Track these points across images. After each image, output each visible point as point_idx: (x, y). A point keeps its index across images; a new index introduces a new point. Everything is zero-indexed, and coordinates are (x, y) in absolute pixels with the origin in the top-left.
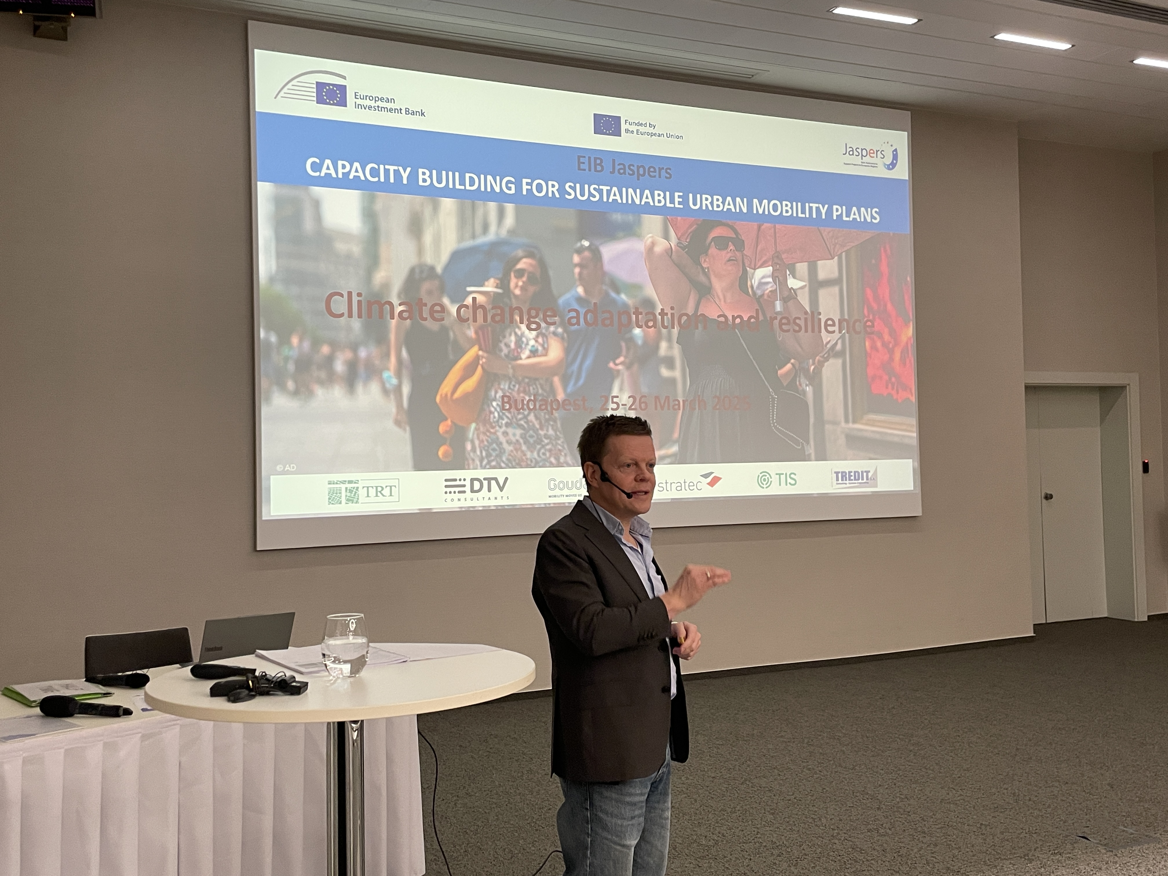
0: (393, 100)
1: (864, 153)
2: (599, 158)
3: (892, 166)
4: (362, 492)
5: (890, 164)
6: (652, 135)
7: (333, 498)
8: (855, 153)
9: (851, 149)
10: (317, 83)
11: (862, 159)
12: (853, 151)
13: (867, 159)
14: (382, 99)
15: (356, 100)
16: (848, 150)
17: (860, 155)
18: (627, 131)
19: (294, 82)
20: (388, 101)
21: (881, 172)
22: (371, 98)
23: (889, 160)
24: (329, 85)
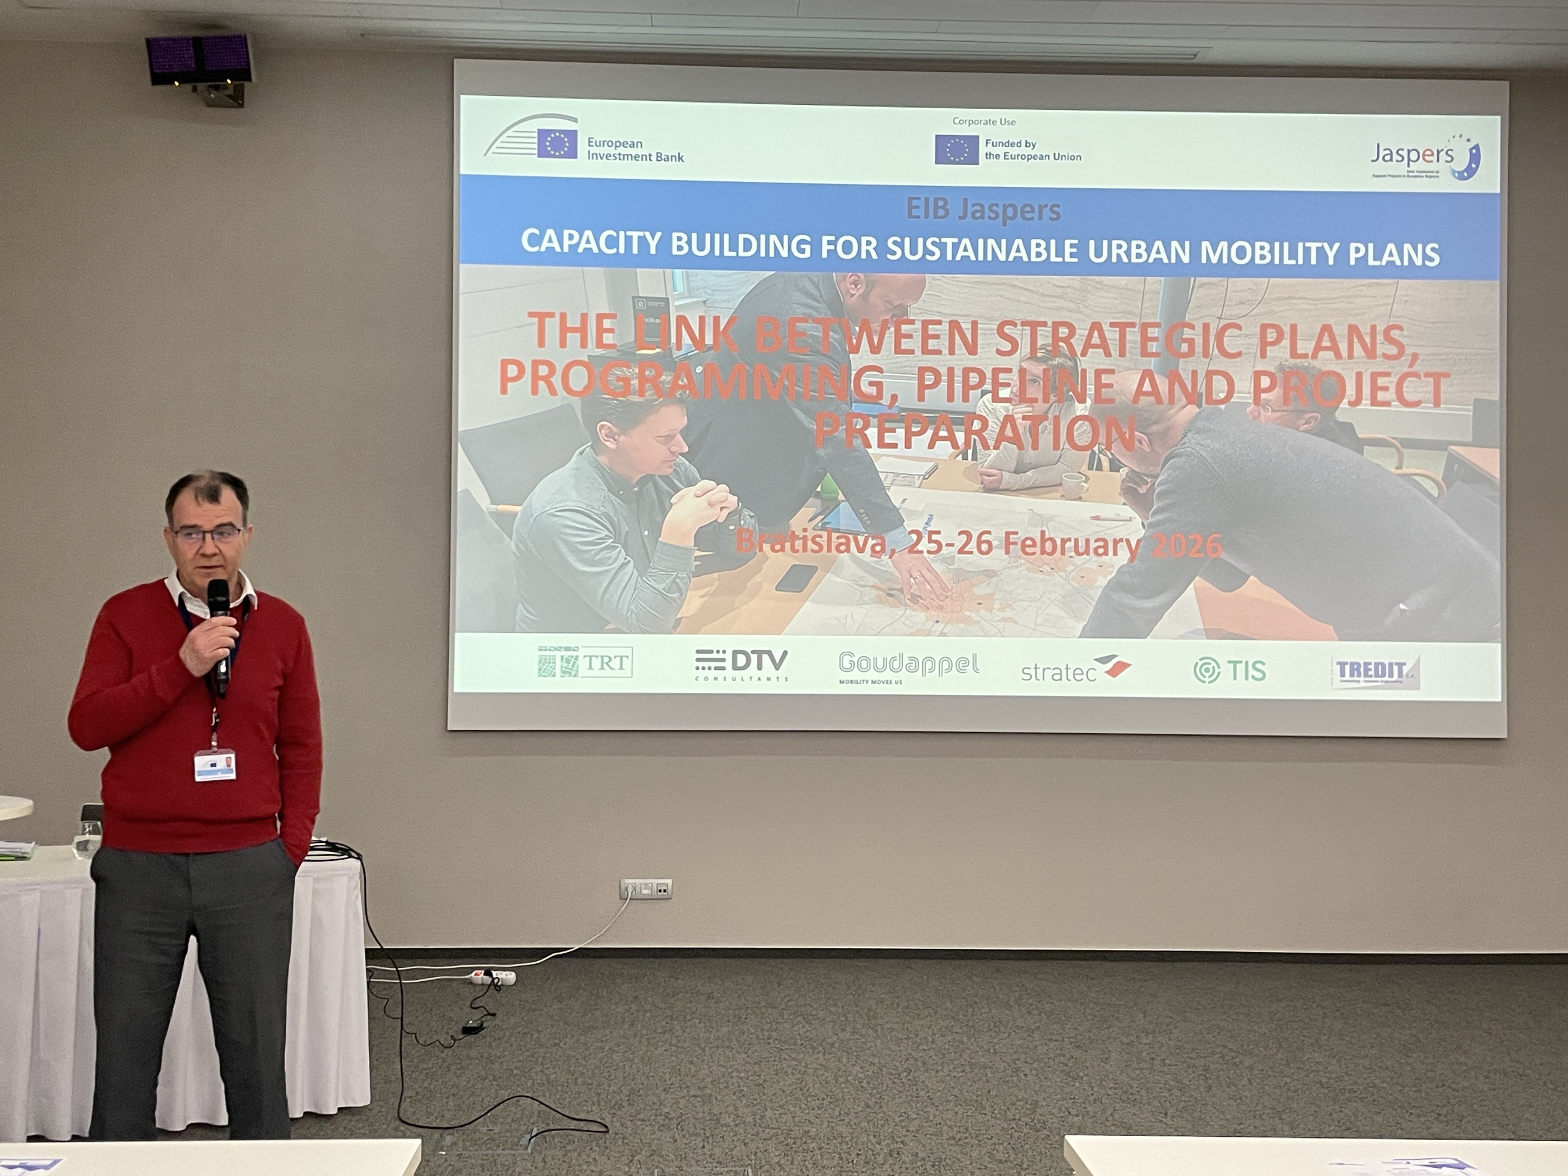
0: (639, 144)
1: (1414, 155)
2: (941, 199)
3: (1470, 172)
4: (583, 663)
5: (1466, 170)
6: (1029, 158)
7: (545, 668)
8: (1396, 157)
9: (1388, 152)
10: (539, 130)
11: (1409, 166)
12: (1391, 154)
13: (1421, 165)
14: (624, 144)
15: (590, 148)
16: (1383, 153)
17: (1406, 159)
18: (988, 155)
19: (510, 133)
20: (633, 145)
21: (1447, 185)
22: (610, 144)
23: (1462, 162)
24: (554, 131)
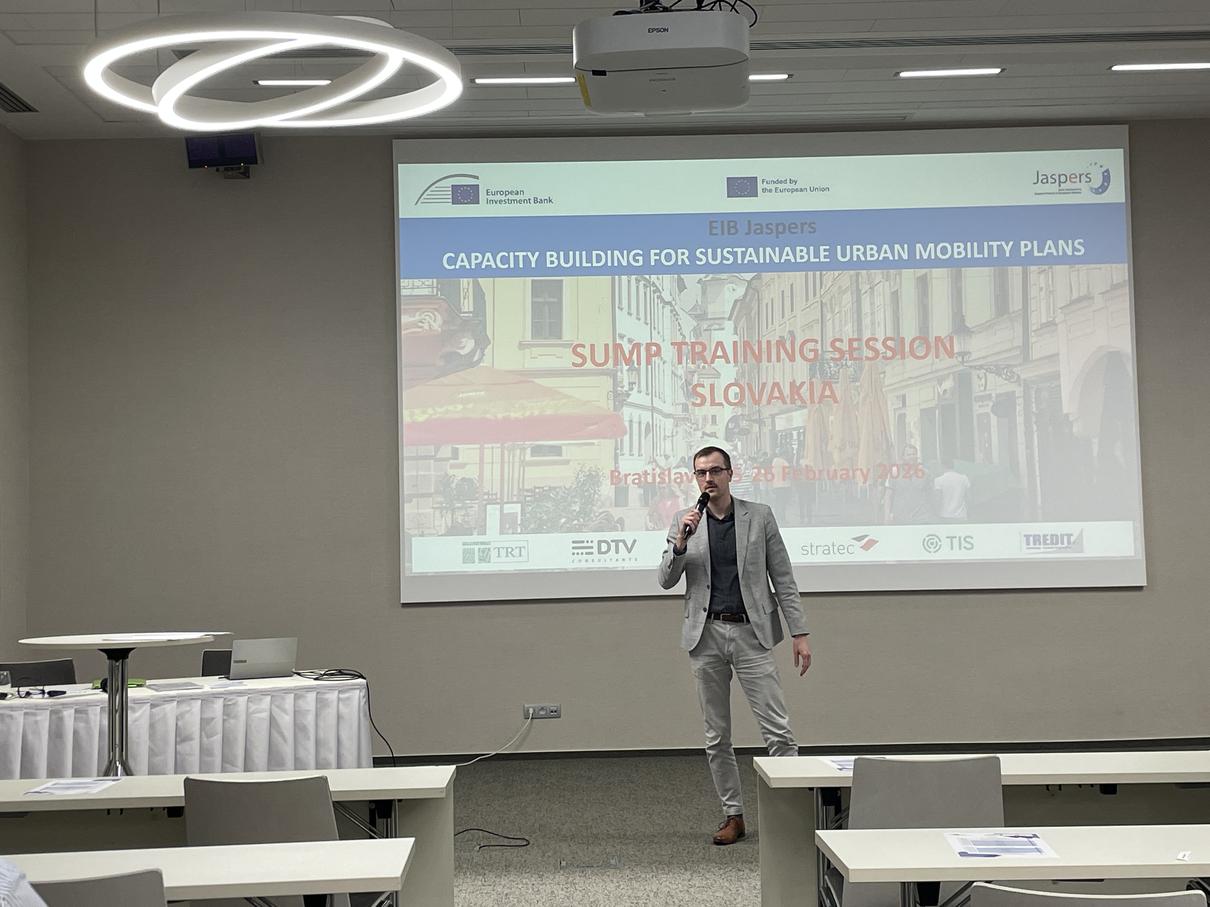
0: (522, 192)
1: (1063, 179)
2: (732, 221)
3: (1102, 189)
4: (493, 554)
5: (1100, 187)
6: (793, 191)
7: (468, 557)
8: (1050, 180)
9: (1045, 177)
10: (452, 185)
11: (1060, 186)
12: (1047, 178)
13: (1068, 185)
14: (511, 193)
15: (488, 196)
16: (1040, 178)
17: (1057, 181)
18: (764, 190)
19: (432, 188)
20: (517, 193)
21: (1087, 197)
22: (501, 193)
23: (1097, 181)
24: (463, 186)
